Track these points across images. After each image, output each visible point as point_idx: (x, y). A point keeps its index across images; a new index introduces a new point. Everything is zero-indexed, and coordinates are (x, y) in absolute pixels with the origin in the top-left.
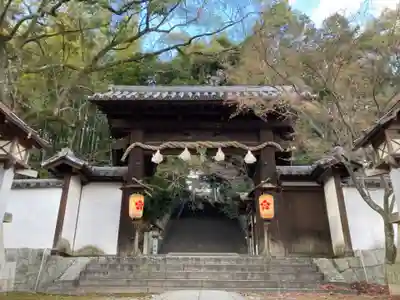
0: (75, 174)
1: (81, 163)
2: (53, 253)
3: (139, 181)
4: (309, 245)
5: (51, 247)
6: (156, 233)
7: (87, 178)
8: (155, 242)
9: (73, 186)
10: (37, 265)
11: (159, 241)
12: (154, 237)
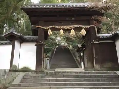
0: (17, 39)
1: (19, 35)
2: (10, 71)
3: (42, 42)
4: (110, 65)
5: (9, 68)
6: (48, 59)
7: (22, 41)
8: (48, 61)
9: (17, 44)
10: (4, 75)
11: (49, 61)
12: (48, 60)
